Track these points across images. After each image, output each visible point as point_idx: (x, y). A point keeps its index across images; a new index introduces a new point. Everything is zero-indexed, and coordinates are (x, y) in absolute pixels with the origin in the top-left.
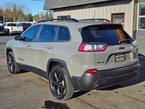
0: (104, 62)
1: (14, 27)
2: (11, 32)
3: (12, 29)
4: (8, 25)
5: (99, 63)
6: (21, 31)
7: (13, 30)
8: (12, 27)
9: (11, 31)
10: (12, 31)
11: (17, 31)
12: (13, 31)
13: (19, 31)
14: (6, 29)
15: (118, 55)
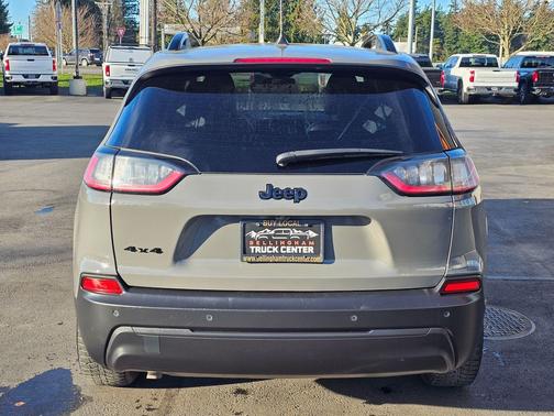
0: (159, 251)
1: (479, 72)
2: (469, 89)
3: (472, 79)
4: (465, 64)
5: (133, 249)
6: (507, 88)
7: (476, 84)
8: (473, 72)
9: (467, 84)
10: (471, 85)
11: (489, 89)
12: (476, 88)
13: (500, 88)
14: (454, 78)
15: (271, 228)
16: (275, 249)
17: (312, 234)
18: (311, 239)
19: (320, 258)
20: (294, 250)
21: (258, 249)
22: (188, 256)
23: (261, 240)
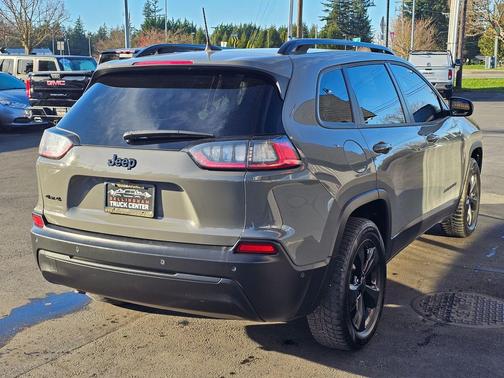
0: (60, 199)
5: (49, 197)
15: (123, 188)
16: (125, 205)
17: (147, 195)
18: (148, 199)
19: (151, 214)
20: (137, 206)
21: (115, 204)
22: (77, 205)
23: (117, 197)
